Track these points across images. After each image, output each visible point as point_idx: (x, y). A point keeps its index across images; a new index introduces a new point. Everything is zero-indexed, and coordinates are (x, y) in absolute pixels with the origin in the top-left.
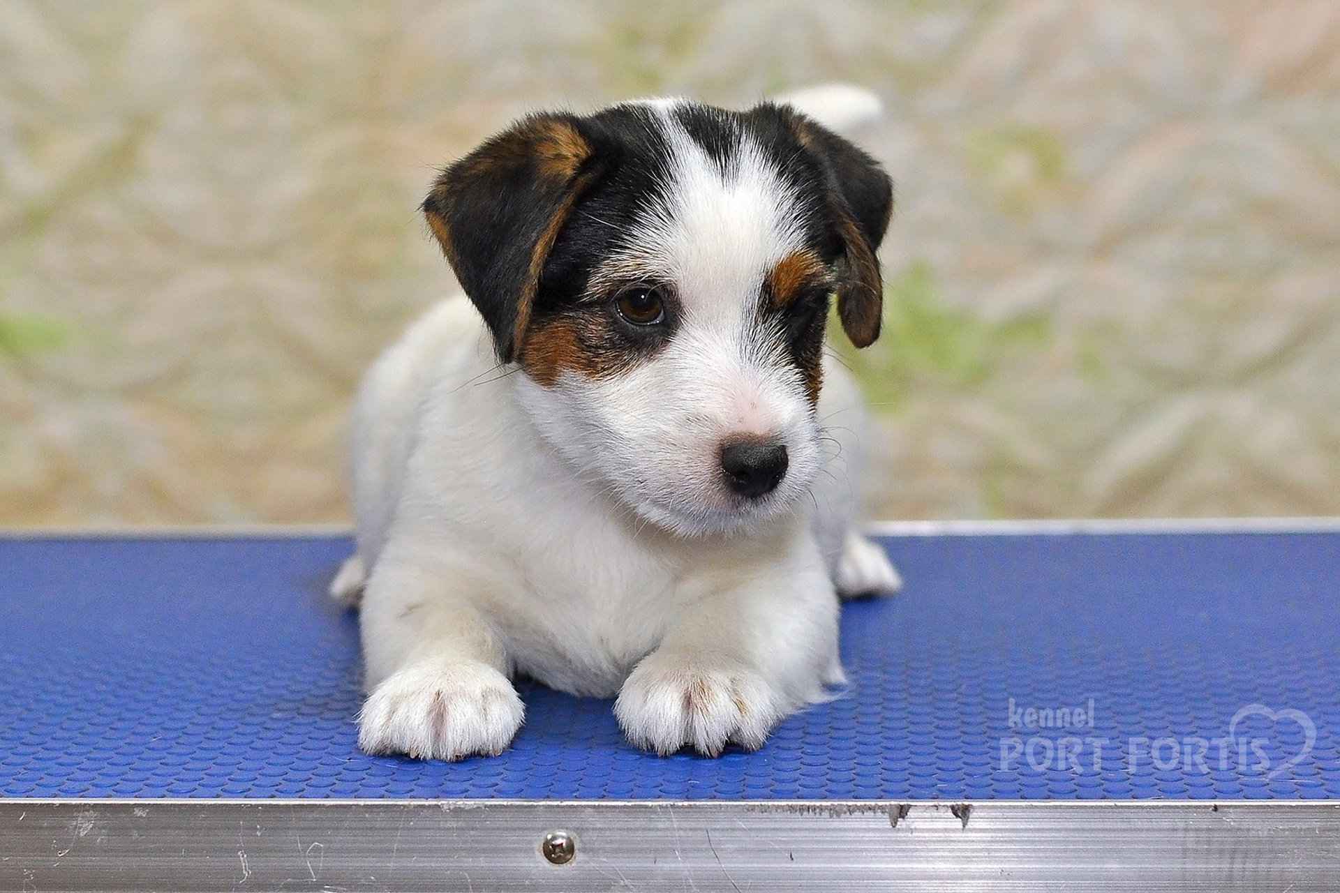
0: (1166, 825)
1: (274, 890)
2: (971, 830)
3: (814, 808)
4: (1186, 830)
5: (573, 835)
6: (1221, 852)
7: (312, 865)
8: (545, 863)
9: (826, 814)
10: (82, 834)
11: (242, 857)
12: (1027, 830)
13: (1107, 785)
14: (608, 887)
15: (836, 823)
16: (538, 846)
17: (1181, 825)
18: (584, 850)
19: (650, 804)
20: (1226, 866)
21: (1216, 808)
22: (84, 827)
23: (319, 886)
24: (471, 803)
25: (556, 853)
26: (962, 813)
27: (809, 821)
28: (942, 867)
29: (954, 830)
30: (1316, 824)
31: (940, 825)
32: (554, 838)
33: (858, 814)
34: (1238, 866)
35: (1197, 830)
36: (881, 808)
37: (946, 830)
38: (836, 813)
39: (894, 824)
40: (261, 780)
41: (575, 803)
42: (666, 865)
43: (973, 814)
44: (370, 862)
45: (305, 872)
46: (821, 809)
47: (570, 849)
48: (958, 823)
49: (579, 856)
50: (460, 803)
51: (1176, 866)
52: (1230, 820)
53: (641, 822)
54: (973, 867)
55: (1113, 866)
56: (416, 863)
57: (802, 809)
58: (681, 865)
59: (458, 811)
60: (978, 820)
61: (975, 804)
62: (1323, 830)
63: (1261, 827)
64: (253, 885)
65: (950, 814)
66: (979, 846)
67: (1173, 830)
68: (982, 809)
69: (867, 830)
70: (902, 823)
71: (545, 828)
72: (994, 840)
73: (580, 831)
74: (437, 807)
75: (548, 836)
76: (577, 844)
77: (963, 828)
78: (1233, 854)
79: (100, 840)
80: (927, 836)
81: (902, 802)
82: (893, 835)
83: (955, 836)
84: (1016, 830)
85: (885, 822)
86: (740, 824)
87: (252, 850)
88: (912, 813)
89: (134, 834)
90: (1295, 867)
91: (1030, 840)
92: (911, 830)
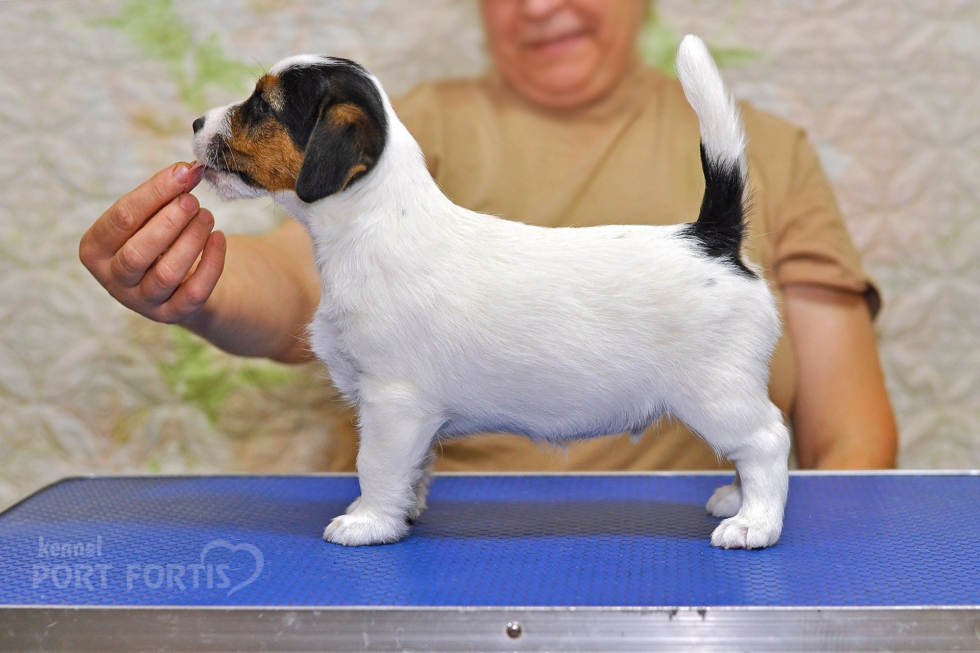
0: (796, 618)
1: (380, 650)
2: (708, 621)
3: (632, 611)
4: (806, 621)
5: (521, 624)
6: (821, 632)
7: (398, 639)
8: (506, 638)
9: (639, 614)
10: (290, 623)
11: (365, 636)
12: (731, 622)
13: (769, 599)
15: (644, 618)
16: (504, 630)
17: (803, 618)
18: (527, 631)
19: (557, 608)
20: (823, 639)
21: (819, 611)
22: (291, 620)
23: (401, 650)
24: (473, 608)
25: (512, 633)
26: (702, 613)
27: (631, 617)
28: (693, 639)
29: (698, 622)
30: (865, 618)
31: (692, 619)
33: (654, 614)
34: (829, 639)
35: (811, 621)
36: (666, 611)
37: (695, 621)
38: (643, 612)
39: (671, 617)
40: (374, 597)
41: (522, 608)
42: (564, 639)
43: (707, 614)
44: (426, 638)
45: (394, 643)
46: (637, 611)
47: (519, 631)
48: (699, 618)
49: (524, 636)
50: (468, 608)
51: (800, 639)
52: (826, 617)
53: (553, 617)
54: (707, 640)
55: (772, 639)
56: (447, 638)
57: (628, 611)
58: (571, 639)
59: (467, 613)
60: (709, 617)
61: (708, 608)
62: (869, 621)
63: (839, 620)
64: (371, 649)
65: (696, 613)
66: (710, 629)
67: (799, 621)
68: (711, 611)
69: (658, 621)
70: (674, 618)
71: (508, 621)
72: (717, 627)
73: (524, 622)
74: (457, 611)
75: (510, 625)
76: (523, 629)
77: (703, 620)
78: (827, 633)
79: (297, 627)
80: (685, 624)
81: (674, 608)
82: (670, 624)
83: (698, 624)
84: (727, 622)
85: (666, 617)
86: (599, 618)
87: (369, 632)
88: (679, 613)
89: (314, 624)
90: (855, 639)
91: (733, 627)
92: (678, 621)
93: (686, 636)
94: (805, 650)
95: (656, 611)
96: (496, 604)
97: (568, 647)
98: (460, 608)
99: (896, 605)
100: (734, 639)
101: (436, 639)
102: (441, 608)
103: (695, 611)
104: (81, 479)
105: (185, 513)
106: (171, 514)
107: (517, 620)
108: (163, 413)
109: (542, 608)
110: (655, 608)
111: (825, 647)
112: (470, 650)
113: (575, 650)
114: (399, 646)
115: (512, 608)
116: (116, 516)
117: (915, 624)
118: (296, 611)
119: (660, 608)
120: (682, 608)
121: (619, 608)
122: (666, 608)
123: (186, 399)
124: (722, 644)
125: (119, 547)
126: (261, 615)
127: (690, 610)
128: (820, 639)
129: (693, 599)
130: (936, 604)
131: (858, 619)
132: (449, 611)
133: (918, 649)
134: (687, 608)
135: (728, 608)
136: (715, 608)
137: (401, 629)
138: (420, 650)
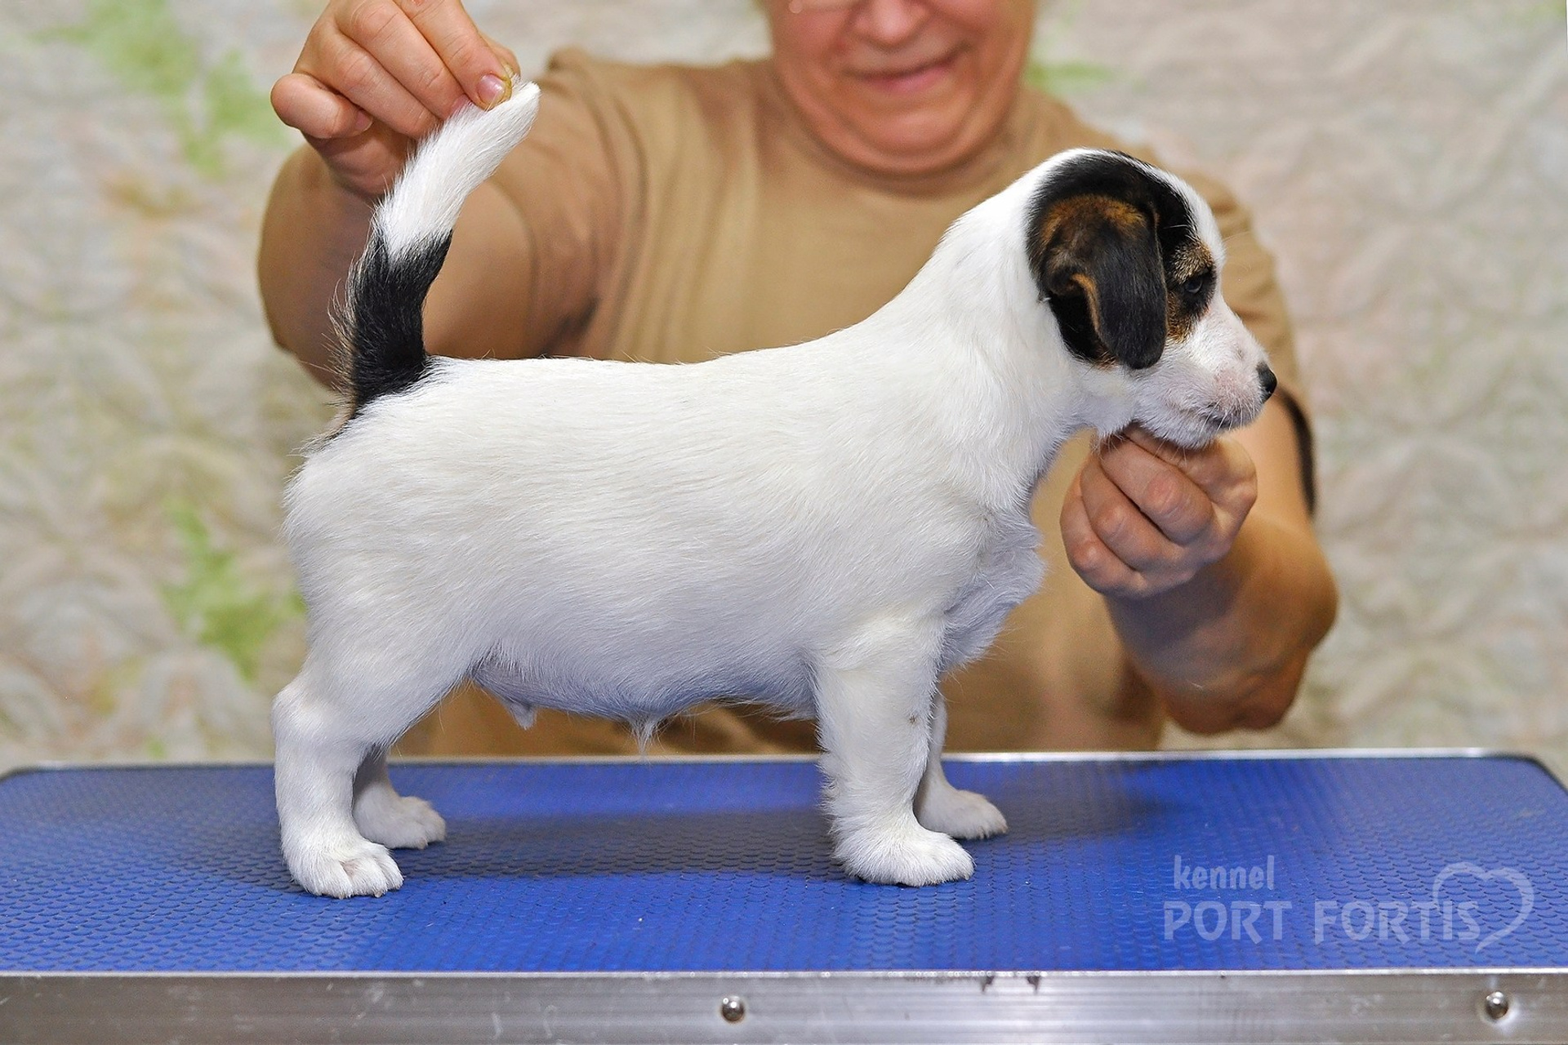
0: (1186, 989)
2: (1044, 994)
3: (922, 979)
4: (1201, 994)
5: (744, 1001)
6: (1227, 1011)
7: (548, 1024)
8: (722, 1022)
9: (933, 982)
10: (375, 999)
11: (496, 1020)
12: (1082, 995)
14: (769, 1040)
15: (941, 989)
16: (717, 1009)
17: (1197, 990)
18: (754, 1012)
19: (801, 974)
20: (1230, 1022)
21: (1223, 977)
22: (377, 994)
23: (554, 1040)
24: (667, 975)
25: (730, 1015)
26: (1034, 981)
27: (920, 988)
28: (1020, 1024)
29: (1028, 995)
30: (1298, 988)
31: (1017, 990)
32: (730, 1002)
33: (956, 983)
34: (1240, 1022)
35: (1209, 994)
36: (975, 978)
37: (1023, 995)
38: (939, 981)
39: (983, 988)
41: (745, 974)
42: (813, 1023)
43: (1042, 983)
44: (591, 1022)
45: (542, 1031)
46: (929, 979)
47: (740, 1011)
48: (1030, 989)
49: (748, 1019)
50: (659, 974)
51: (1193, 1023)
52: (1234, 987)
53: (794, 989)
54: (1043, 1024)
55: (1147, 1023)
56: (626, 1022)
57: (915, 979)
58: (823, 1023)
59: (657, 982)
60: (1045, 988)
61: (1044, 974)
62: (1304, 993)
63: (1257, 992)
64: (502, 1039)
65: (1025, 982)
66: (1046, 1007)
67: (1192, 994)
68: (1048, 977)
69: (962, 995)
70: (989, 989)
71: (722, 995)
72: (1057, 1003)
73: (749, 996)
74: (641, 979)
75: (726, 1001)
76: (747, 1008)
77: (1036, 993)
78: (1236, 1012)
79: (388, 1005)
80: (1008, 999)
81: (989, 973)
82: (982, 999)
83: (1029, 999)
84: (1073, 995)
85: (976, 988)
86: (869, 990)
87: (503, 1012)
88: (996, 982)
89: (415, 1001)
90: (1282, 1022)
91: (1085, 1003)
92: (996, 995)
93: (1009, 1018)
94: (1201, 1040)
95: (960, 979)
96: (704, 968)
97: (819, 1036)
98: (646, 975)
99: (1347, 968)
100: (1087, 1023)
101: (608, 1023)
102: (615, 974)
103: (1022, 977)
104: (41, 772)
105: (206, 823)
106: (185, 826)
107: (739, 994)
108: (169, 665)
109: (777, 974)
110: (958, 973)
111: (1233, 1036)
112: (663, 1041)
113: (831, 1041)
114: (550, 1035)
115: (729, 974)
116: (98, 829)
117: (1378, 998)
118: (385, 979)
119: (966, 973)
120: (1001, 974)
121: (900, 974)
122: (975, 973)
123: (206, 640)
124: (1067, 1030)
125: (103, 878)
126: (330, 987)
127: (1015, 977)
128: (1224, 1022)
129: (1020, 959)
130: (1412, 966)
131: (1285, 990)
132: (629, 979)
133: (1383, 1039)
134: (1010, 974)
135: (1076, 973)
136: (1055, 973)
137: (551, 1007)
138: (584, 1041)
